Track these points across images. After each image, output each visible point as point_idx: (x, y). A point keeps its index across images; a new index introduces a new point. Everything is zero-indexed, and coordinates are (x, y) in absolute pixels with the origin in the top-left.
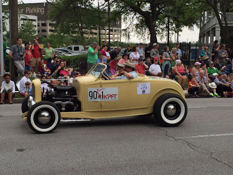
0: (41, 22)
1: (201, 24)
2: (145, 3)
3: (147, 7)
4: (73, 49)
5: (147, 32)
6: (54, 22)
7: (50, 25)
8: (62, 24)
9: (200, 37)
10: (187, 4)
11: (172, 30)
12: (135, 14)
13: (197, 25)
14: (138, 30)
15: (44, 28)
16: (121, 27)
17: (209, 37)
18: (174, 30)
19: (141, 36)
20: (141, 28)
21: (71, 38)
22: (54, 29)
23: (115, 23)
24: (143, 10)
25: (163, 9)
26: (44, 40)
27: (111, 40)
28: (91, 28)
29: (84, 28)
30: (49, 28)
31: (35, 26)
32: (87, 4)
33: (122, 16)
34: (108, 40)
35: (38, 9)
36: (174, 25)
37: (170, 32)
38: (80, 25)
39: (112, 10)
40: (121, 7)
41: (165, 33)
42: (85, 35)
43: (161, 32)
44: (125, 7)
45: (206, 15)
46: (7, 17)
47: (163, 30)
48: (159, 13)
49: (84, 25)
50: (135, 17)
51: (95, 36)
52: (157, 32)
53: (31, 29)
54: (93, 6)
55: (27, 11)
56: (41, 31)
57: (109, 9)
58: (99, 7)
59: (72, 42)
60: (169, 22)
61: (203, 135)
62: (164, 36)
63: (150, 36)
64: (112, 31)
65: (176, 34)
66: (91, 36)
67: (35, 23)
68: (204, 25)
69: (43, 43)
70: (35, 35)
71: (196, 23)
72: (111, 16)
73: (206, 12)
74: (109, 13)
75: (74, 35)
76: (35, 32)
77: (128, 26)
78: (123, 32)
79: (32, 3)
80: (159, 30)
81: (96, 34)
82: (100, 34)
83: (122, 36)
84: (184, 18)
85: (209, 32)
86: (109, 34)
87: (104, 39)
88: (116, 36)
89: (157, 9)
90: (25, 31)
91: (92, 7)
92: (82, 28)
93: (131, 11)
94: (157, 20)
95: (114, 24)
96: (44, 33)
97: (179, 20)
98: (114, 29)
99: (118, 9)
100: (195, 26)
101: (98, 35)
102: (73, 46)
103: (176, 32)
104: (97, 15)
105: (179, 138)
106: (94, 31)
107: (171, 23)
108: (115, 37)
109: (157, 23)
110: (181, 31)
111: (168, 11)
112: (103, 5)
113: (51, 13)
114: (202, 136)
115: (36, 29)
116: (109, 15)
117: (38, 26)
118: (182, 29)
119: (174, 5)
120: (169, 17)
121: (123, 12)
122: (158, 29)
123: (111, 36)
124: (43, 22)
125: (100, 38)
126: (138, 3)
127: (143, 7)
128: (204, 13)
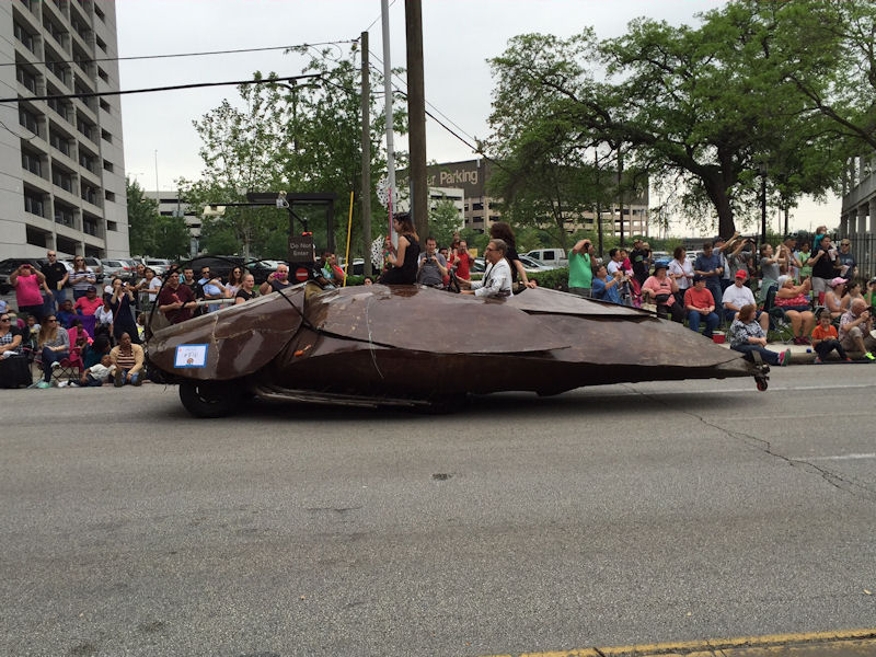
0: (471, 202)
1: (845, 187)
2: (705, 147)
3: (709, 155)
4: (541, 256)
5: (709, 211)
6: (501, 201)
7: (491, 206)
8: (517, 204)
9: (844, 219)
10: (809, 142)
11: (771, 204)
12: (681, 174)
13: (835, 189)
14: (690, 208)
15: (478, 213)
16: (647, 204)
17: (868, 218)
18: (776, 205)
19: (695, 222)
20: (695, 203)
21: (535, 232)
22: (499, 214)
23: (635, 195)
24: (701, 162)
25: (748, 159)
26: (478, 238)
27: (626, 234)
28: (581, 210)
29: (566, 209)
30: (488, 213)
31: (460, 210)
32: (571, 157)
33: (651, 180)
34: (618, 234)
35: (465, 174)
36: (777, 194)
37: (768, 209)
38: (556, 204)
39: (626, 166)
40: (647, 158)
41: (755, 211)
42: (566, 225)
43: (744, 210)
44: (657, 158)
45: (857, 165)
46: (404, 195)
47: (749, 205)
48: (739, 167)
49: (565, 204)
50: (681, 179)
51: (588, 226)
52: (734, 211)
53: (449, 217)
54: (584, 160)
55: (442, 179)
56: (471, 221)
57: (621, 164)
58: (596, 163)
59: (538, 241)
60: (764, 185)
61: (861, 453)
62: (753, 219)
63: (717, 220)
64: (627, 212)
65: (783, 213)
66: (580, 226)
67: (459, 205)
68: (854, 190)
69: (477, 246)
70: (460, 229)
71: (832, 185)
72: (624, 180)
73: (857, 159)
74: (620, 173)
75: (544, 226)
76: (458, 222)
77: (664, 200)
78: (654, 215)
79: (453, 161)
80: (739, 207)
81: (591, 221)
82: (600, 221)
83: (651, 222)
84: (803, 176)
85: (867, 204)
86: (621, 221)
87: (610, 231)
88: (636, 224)
89: (735, 158)
90: (438, 222)
91: (582, 163)
92: (560, 209)
93: (672, 166)
94: (733, 184)
95: (633, 197)
96: (479, 226)
97: (791, 180)
98: (633, 207)
99: (640, 163)
100: (829, 192)
101: (596, 224)
102: (542, 251)
103: (781, 208)
104: (594, 180)
105: (800, 459)
106: (586, 215)
107: (770, 188)
108: (634, 227)
109: (735, 189)
110: (795, 205)
111: (761, 163)
112: (607, 157)
113: (492, 181)
114: (858, 456)
115: (462, 216)
116: (620, 179)
117: (466, 209)
118: (798, 200)
119: (777, 146)
120: (764, 176)
121: (653, 171)
122: (736, 204)
123: (625, 224)
124: (477, 201)
125: (600, 231)
126: (688, 147)
127: (700, 155)
128: (853, 161)
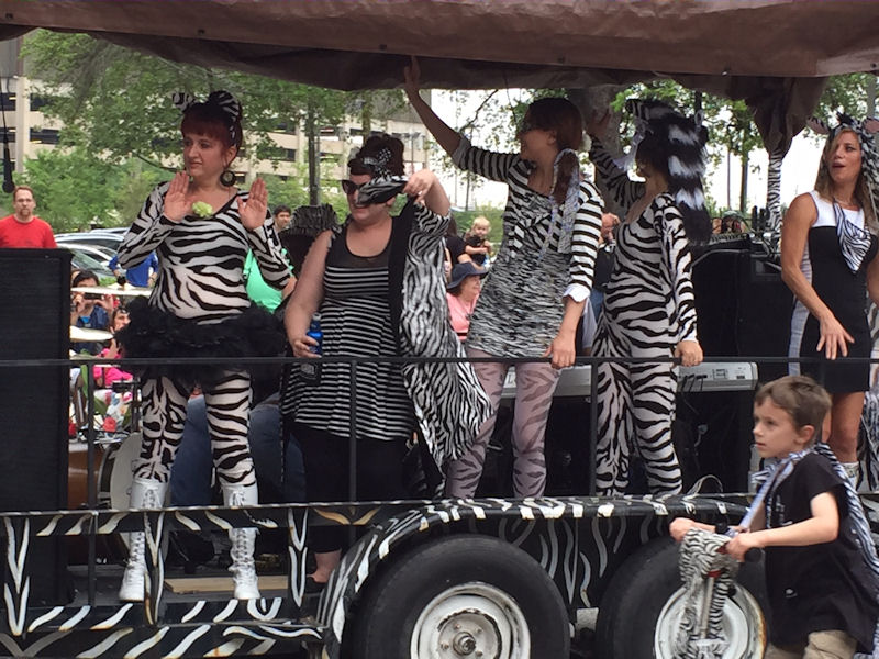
6: (65, 90)
7: (37, 103)
8: (107, 101)
21: (151, 175)
22: (58, 124)
28: (267, 126)
30: (29, 119)
51: (285, 168)
66: (266, 166)
75: (173, 160)
81: (290, 155)
82: (313, 156)
101: (303, 162)
103: (734, 149)
106: (280, 139)
125: (313, 181)
